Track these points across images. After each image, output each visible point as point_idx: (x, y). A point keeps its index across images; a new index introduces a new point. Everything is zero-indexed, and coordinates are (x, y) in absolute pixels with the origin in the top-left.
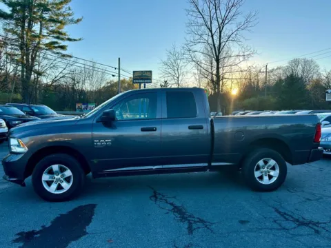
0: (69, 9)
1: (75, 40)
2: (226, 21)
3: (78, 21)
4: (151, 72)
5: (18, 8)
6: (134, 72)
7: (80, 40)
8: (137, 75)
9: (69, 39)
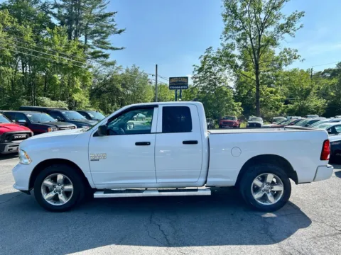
0: (113, 20)
1: (117, 49)
2: (266, 25)
3: (120, 32)
4: (187, 78)
5: (66, 20)
6: (171, 78)
7: (122, 48)
8: (173, 81)
9: (112, 48)
